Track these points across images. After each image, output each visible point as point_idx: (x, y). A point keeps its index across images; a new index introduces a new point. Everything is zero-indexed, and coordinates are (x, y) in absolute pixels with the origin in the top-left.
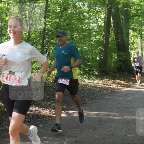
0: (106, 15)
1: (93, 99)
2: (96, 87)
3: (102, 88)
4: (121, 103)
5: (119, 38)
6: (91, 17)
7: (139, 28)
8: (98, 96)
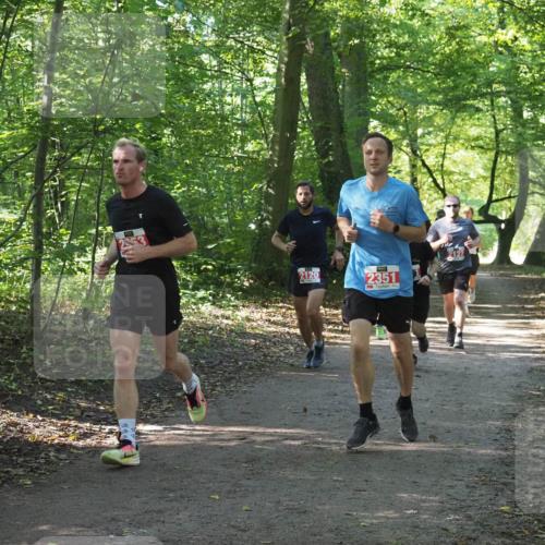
0: (281, 61)
1: (229, 380)
2: (243, 334)
3: (264, 337)
4: (336, 395)
5: (330, 148)
6: (228, 71)
7: (405, 113)
8: (251, 368)
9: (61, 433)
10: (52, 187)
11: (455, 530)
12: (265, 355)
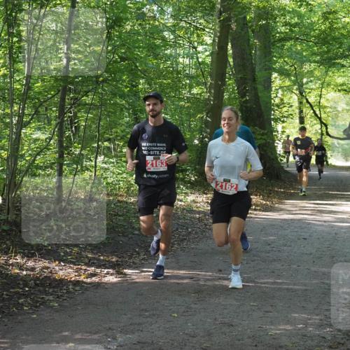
1: (183, 240)
2: (191, 211)
3: (205, 213)
5: (247, 91)
6: (181, 42)
7: (295, 68)
8: (196, 233)
9: (76, 274)
10: (69, 117)
11: (330, 338)
12: (206, 225)
